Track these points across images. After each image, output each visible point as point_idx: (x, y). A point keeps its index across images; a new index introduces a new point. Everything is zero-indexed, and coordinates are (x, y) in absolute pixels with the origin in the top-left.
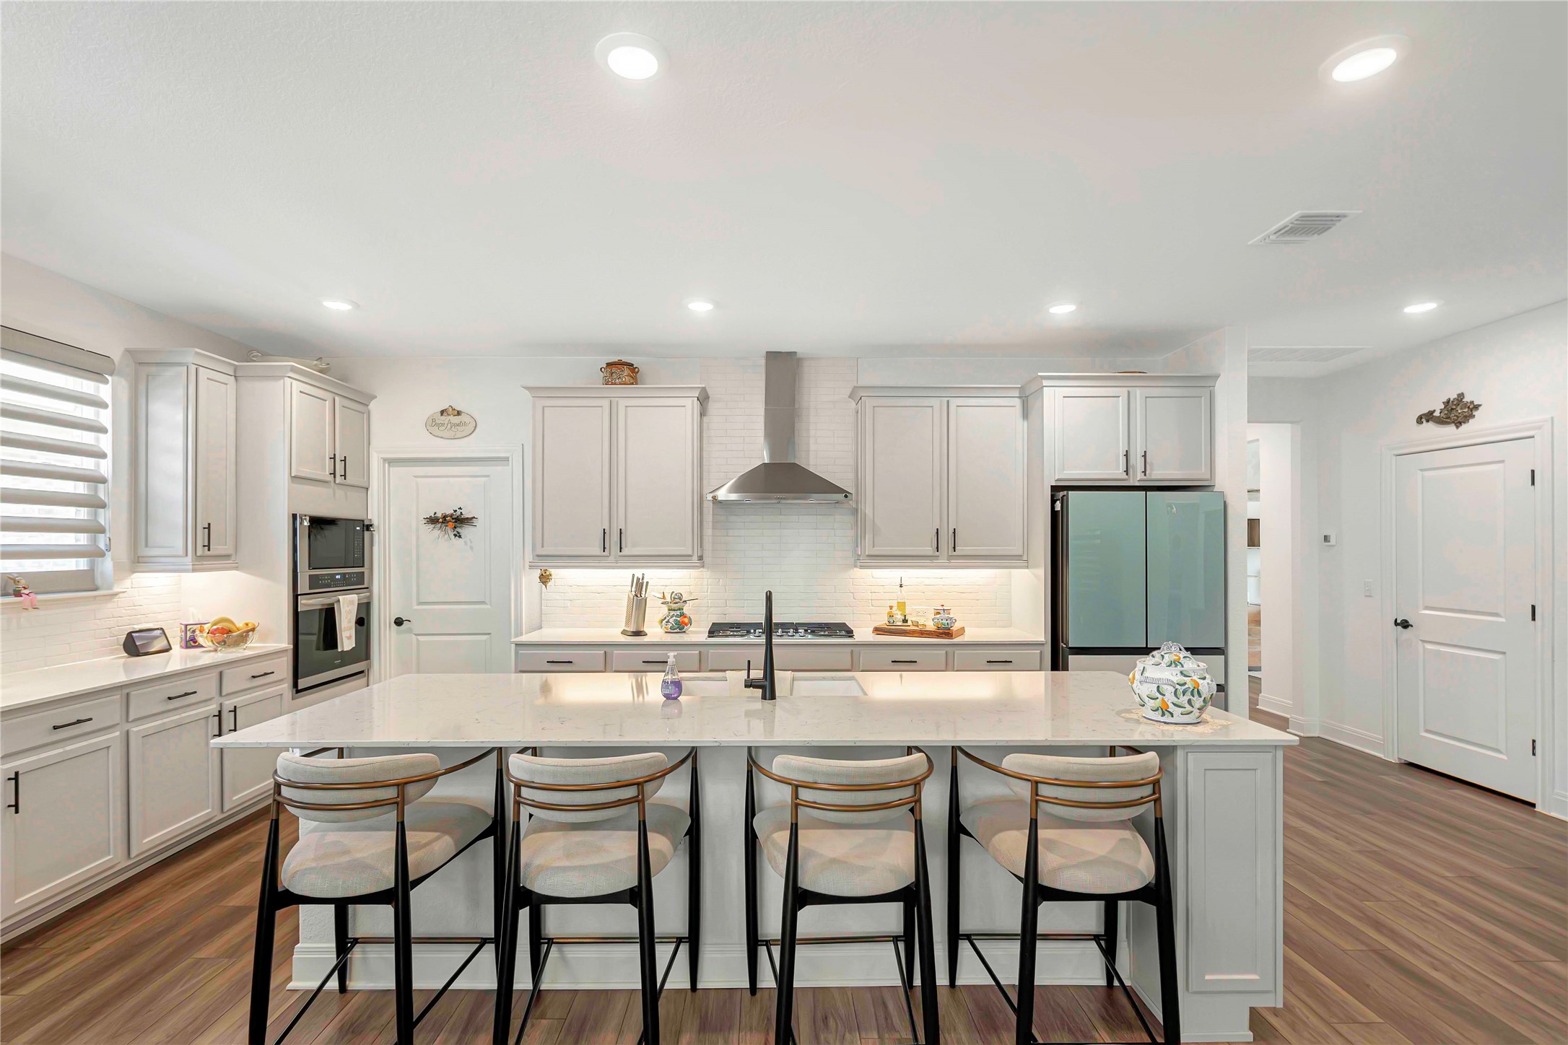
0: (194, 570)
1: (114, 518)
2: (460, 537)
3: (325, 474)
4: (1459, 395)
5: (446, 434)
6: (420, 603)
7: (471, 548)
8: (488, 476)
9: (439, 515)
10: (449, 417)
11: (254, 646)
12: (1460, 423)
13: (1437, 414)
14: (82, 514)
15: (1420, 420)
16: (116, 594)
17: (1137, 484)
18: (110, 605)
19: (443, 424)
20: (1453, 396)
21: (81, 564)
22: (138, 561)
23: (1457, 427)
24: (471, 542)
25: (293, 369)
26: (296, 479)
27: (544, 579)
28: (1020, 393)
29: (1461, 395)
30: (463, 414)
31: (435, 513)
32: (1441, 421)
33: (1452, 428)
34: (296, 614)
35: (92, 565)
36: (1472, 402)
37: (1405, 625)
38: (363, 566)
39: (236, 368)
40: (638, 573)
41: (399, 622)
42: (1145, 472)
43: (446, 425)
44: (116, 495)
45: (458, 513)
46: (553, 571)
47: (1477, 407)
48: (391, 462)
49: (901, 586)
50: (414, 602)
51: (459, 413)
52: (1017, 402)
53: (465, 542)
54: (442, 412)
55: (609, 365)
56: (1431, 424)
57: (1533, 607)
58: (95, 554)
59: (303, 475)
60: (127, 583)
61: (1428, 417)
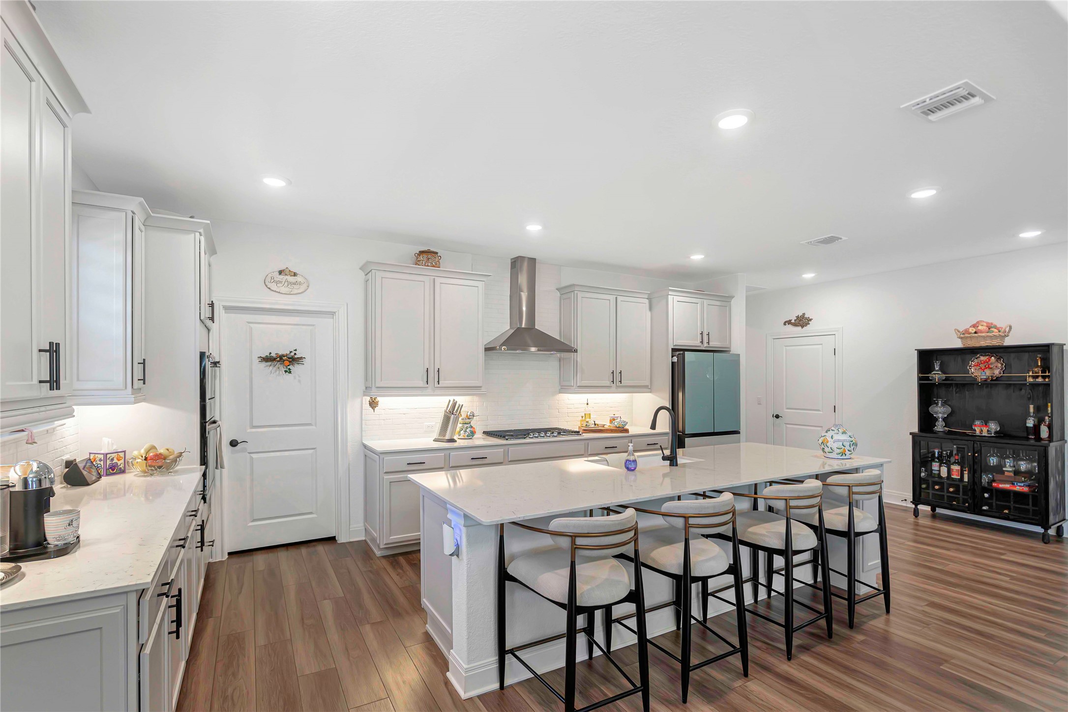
2: (290, 372)
4: (803, 314)
5: (283, 289)
7: (299, 381)
8: (313, 325)
9: (273, 355)
10: (286, 277)
12: (803, 326)
13: (793, 321)
15: (785, 324)
19: (281, 282)
20: (800, 314)
23: (802, 328)
24: (299, 377)
27: (373, 404)
28: (648, 297)
29: (804, 314)
30: (298, 276)
31: (270, 353)
32: (795, 325)
33: (800, 328)
36: (809, 318)
37: (777, 417)
42: (708, 343)
43: (283, 283)
45: (292, 354)
46: (379, 399)
47: (811, 320)
49: (587, 404)
51: (295, 275)
52: (647, 301)
53: (295, 378)
54: (281, 272)
56: (790, 325)
57: (835, 406)
61: (789, 322)
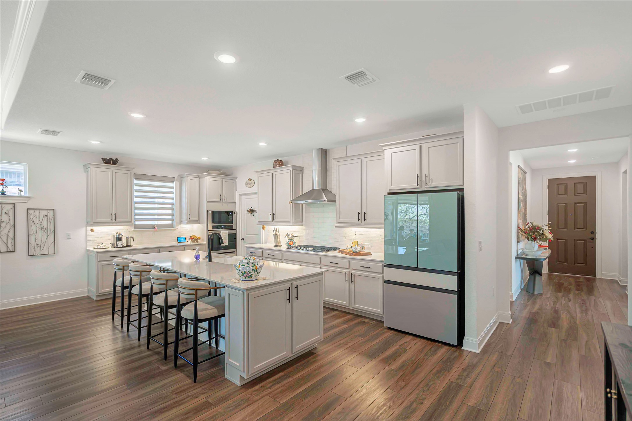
0: (187, 224)
1: (177, 212)
3: (219, 200)
6: (247, 234)
11: (200, 242)
14: (170, 212)
16: (176, 229)
17: (426, 190)
18: (175, 231)
21: (170, 222)
22: (181, 222)
25: (206, 175)
26: (208, 202)
34: (208, 235)
35: (172, 222)
38: (233, 224)
39: (198, 176)
40: (276, 227)
41: (243, 239)
44: (177, 207)
48: (241, 195)
50: (246, 234)
55: (274, 161)
58: (172, 220)
59: (209, 200)
60: (179, 226)
